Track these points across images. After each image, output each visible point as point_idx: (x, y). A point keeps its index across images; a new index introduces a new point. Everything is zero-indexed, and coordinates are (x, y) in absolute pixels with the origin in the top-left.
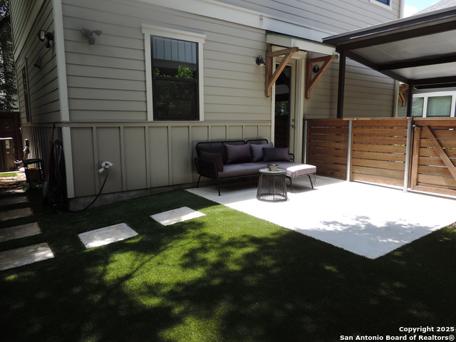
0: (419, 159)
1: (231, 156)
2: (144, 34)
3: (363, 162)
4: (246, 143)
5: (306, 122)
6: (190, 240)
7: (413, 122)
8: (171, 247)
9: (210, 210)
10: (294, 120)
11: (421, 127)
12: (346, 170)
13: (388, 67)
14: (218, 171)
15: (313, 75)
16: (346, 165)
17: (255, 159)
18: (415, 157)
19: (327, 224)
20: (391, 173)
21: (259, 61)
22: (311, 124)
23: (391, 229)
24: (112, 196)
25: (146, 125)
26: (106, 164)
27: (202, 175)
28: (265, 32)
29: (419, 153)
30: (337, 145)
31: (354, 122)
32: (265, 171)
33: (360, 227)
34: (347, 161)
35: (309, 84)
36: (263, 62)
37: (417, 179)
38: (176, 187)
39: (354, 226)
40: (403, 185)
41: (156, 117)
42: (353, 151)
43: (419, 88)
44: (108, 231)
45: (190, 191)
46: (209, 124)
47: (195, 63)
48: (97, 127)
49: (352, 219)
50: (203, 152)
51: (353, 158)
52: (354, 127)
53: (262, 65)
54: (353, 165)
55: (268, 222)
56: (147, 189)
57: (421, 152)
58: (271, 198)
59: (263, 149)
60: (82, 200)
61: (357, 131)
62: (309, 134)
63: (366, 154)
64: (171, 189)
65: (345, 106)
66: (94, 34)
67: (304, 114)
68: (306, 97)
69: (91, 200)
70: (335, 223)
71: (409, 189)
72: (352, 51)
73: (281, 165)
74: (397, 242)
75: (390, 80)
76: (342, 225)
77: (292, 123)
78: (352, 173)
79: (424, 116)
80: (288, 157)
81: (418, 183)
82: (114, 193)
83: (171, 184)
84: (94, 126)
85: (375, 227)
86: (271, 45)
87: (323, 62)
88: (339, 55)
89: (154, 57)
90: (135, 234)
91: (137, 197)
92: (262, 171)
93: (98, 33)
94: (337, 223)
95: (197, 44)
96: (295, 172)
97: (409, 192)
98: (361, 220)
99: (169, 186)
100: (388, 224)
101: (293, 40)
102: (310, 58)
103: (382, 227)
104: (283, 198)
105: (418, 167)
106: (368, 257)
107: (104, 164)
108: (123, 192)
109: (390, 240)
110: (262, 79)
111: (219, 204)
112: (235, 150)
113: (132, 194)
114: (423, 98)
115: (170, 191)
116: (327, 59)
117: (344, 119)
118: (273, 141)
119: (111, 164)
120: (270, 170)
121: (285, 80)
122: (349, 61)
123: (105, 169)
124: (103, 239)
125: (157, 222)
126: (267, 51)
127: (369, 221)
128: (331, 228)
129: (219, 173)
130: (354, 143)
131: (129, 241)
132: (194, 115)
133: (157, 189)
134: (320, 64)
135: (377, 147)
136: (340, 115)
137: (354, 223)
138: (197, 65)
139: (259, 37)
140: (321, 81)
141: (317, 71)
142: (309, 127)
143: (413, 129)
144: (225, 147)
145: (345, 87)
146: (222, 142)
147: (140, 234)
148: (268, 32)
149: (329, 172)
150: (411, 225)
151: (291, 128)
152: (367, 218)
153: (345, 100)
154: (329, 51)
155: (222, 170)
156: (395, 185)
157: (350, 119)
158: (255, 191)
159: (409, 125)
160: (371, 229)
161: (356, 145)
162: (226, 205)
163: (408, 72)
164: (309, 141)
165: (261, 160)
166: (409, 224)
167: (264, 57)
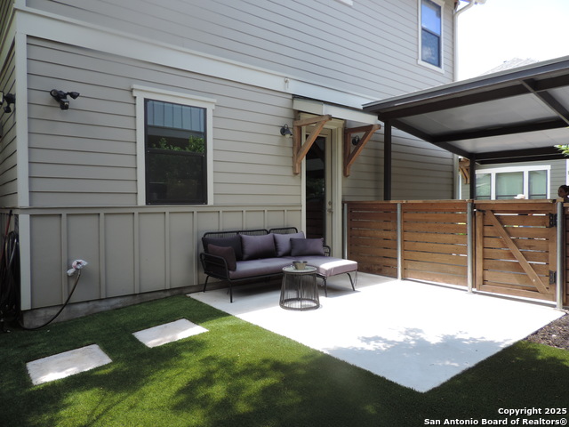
0: (483, 252)
1: (248, 249)
2: (135, 97)
3: (416, 256)
4: (268, 233)
5: (346, 205)
6: (180, 370)
7: (474, 206)
8: (153, 380)
9: (214, 324)
10: (331, 203)
11: (483, 211)
12: (397, 266)
13: (443, 139)
14: (230, 270)
15: (352, 148)
16: (396, 259)
17: (280, 253)
18: (479, 249)
19: (367, 340)
20: (451, 269)
21: (284, 131)
22: (352, 208)
23: (450, 346)
24: (85, 305)
25: (136, 211)
26: (78, 263)
27: (210, 275)
28: (291, 97)
29: (483, 244)
30: (385, 234)
31: (402, 205)
32: (291, 269)
33: (410, 345)
34: (397, 254)
35: (347, 158)
36: (289, 133)
37: (483, 277)
38: (176, 291)
39: (401, 344)
40: (466, 285)
41: (149, 201)
42: (404, 241)
43: (482, 163)
44: (71, 357)
45: (193, 296)
46: (221, 210)
47: (203, 131)
48: (68, 215)
49: (401, 333)
50: (210, 245)
51: (404, 250)
52: (404, 212)
53: (288, 136)
54: (404, 260)
55: (289, 340)
56: (135, 295)
57: (485, 242)
58: (297, 305)
59: (291, 240)
60: (42, 313)
61: (407, 216)
62: (350, 220)
63: (419, 246)
64: (168, 294)
65: (393, 185)
66: (68, 97)
67: (343, 196)
68: (345, 174)
69: (54, 312)
70: (377, 339)
71: (474, 290)
72: (399, 119)
73: (312, 261)
74: (456, 365)
75: (447, 154)
76: (385, 341)
77: (328, 207)
78: (404, 269)
79: (493, 198)
80: (322, 250)
81: (484, 282)
82: (88, 302)
83: (168, 288)
84: (64, 213)
85: (429, 343)
86: (300, 112)
87: (364, 133)
88: (383, 124)
89: (149, 123)
90: (107, 360)
91: (120, 306)
92: (286, 269)
93: (74, 95)
94: (380, 338)
95: (205, 110)
96: (330, 270)
97: (475, 293)
98: (412, 334)
99: (165, 291)
100: (446, 338)
101: (325, 106)
102: (348, 127)
103: (438, 344)
104: (314, 305)
105: (483, 262)
106: (417, 390)
107: (74, 263)
108: (101, 300)
109: (448, 363)
110: (289, 152)
111: (228, 315)
112: (253, 242)
113: (113, 302)
114: (490, 174)
115: (166, 298)
116: (368, 128)
117: (392, 202)
118: (304, 229)
119: (84, 263)
120: (297, 268)
121: (317, 153)
122: (395, 131)
123: (77, 269)
124: (61, 370)
125: (141, 343)
126: (295, 119)
127: (422, 336)
128: (371, 347)
129: (231, 272)
130: (404, 231)
131: (96, 373)
132: (201, 197)
133: (148, 295)
134: (360, 135)
135: (432, 237)
136: (387, 196)
137: (400, 339)
138: (205, 134)
139: (285, 102)
140: (362, 155)
141: (357, 143)
142: (350, 211)
143: (474, 214)
144: (241, 238)
145: (393, 162)
146: (238, 232)
147: (115, 361)
148: (295, 97)
149: (376, 268)
150: (475, 340)
151: (327, 212)
152: (420, 331)
153: (393, 178)
154: (371, 120)
155: (234, 269)
156: (457, 284)
157: (399, 202)
158: (277, 296)
159: (469, 209)
160: (423, 346)
161: (406, 235)
162: (238, 316)
163: (468, 144)
164: (350, 229)
165: (287, 255)
166: (471, 339)
167: (290, 126)
